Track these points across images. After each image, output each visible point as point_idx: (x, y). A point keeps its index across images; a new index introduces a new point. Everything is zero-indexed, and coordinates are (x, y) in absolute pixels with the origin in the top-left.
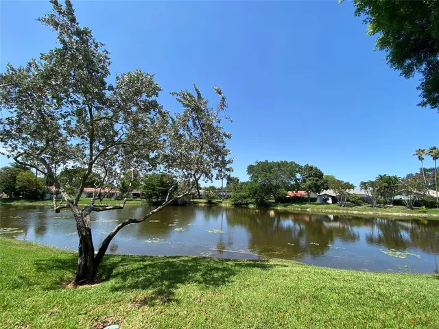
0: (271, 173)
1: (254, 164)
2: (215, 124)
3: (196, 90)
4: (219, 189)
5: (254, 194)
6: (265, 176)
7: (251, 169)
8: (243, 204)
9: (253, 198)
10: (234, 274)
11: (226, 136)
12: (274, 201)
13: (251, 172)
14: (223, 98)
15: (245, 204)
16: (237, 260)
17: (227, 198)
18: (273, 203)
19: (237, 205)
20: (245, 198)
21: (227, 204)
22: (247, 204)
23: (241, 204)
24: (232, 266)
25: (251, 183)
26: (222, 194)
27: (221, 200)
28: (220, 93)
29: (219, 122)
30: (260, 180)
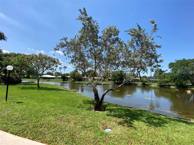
0: (188, 66)
1: (174, 62)
2: (150, 41)
3: (138, 26)
4: (149, 77)
5: (175, 80)
6: (183, 69)
7: (171, 65)
8: (166, 86)
9: (174, 82)
10: (166, 123)
11: (157, 46)
12: (191, 84)
13: (172, 67)
14: (155, 25)
15: (168, 86)
16: (166, 116)
17: (155, 82)
18: (190, 85)
19: (161, 86)
20: (167, 82)
21: (155, 85)
22: (169, 86)
23: (164, 85)
24: (164, 118)
25: (172, 73)
26: (151, 80)
27: (151, 83)
28: (153, 23)
29: (153, 39)
30: (179, 72)
